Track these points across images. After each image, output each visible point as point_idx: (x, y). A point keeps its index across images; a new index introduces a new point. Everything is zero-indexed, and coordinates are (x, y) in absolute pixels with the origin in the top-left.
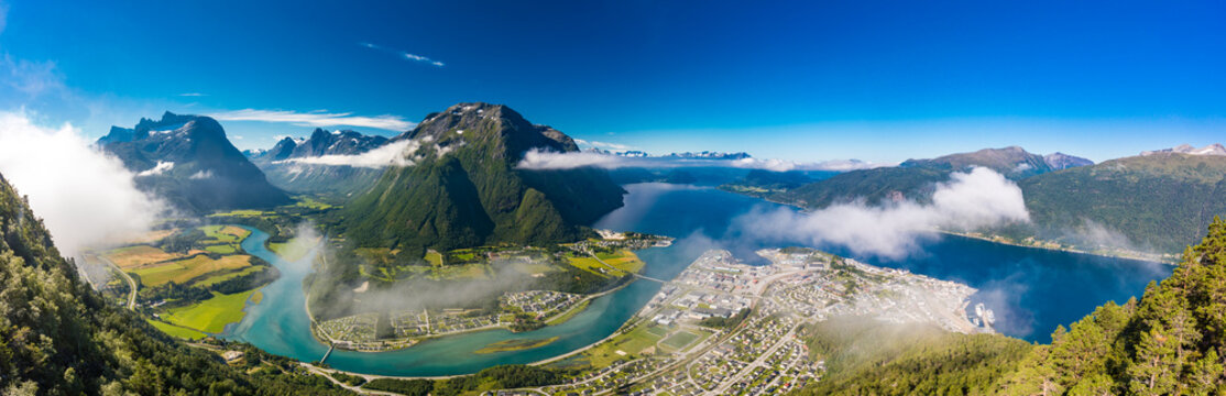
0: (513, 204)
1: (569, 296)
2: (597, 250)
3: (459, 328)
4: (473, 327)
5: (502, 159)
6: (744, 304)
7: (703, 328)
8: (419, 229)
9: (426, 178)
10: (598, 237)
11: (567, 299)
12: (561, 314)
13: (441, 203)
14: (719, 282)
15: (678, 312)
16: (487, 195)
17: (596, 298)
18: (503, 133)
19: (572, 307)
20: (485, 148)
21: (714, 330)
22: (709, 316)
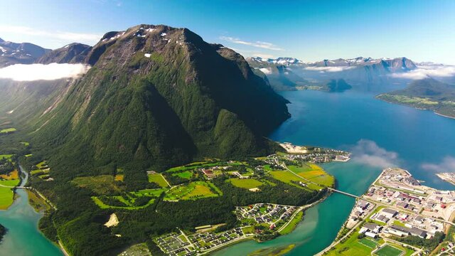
0: (209, 123)
1: (286, 208)
2: (288, 163)
3: (218, 244)
4: (227, 241)
5: (194, 83)
6: (437, 228)
7: (405, 245)
8: (134, 152)
9: (128, 104)
10: (283, 150)
11: (285, 211)
12: (286, 224)
13: (149, 127)
14: (407, 201)
15: (378, 227)
16: (185, 116)
17: (306, 209)
18: (192, 58)
19: (292, 218)
20: (176, 72)
21: (416, 248)
22: (407, 234)
